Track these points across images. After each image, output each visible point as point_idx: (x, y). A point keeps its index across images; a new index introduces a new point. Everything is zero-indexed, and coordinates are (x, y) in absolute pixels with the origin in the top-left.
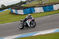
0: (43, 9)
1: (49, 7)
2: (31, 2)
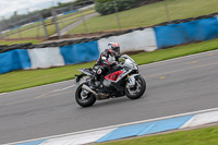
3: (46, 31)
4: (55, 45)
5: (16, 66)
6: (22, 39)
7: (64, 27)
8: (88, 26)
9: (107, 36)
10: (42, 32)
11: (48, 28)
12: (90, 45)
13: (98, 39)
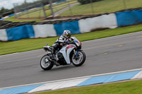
0: (55, 29)
1: (68, 25)
2: (25, 12)
3: (45, 14)
4: (51, 23)
5: (25, 36)
6: (29, 18)
7: (57, 11)
8: (73, 11)
9: (85, 18)
10: (42, 14)
11: (47, 11)
12: (73, 24)
13: (79, 20)
